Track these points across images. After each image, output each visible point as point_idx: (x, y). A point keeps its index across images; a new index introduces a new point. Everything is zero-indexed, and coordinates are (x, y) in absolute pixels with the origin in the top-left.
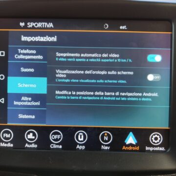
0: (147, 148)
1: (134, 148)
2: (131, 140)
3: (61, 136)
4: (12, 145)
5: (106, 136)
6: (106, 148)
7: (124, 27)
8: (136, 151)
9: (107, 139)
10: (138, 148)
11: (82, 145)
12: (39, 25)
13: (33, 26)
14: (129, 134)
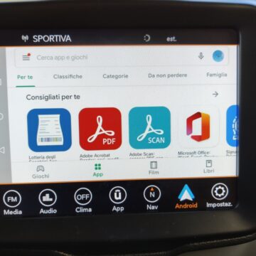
0: (208, 205)
1: (191, 206)
2: (186, 195)
3: (90, 196)
4: (21, 212)
5: (152, 192)
6: (153, 208)
7: (173, 39)
8: (193, 209)
9: (154, 196)
10: (196, 206)
11: (120, 206)
12: (51, 38)
13: (41, 40)
14: (183, 186)
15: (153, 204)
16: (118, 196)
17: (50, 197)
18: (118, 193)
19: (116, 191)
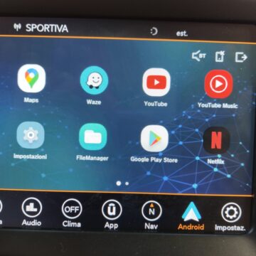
0: (217, 228)
1: (196, 228)
2: (192, 214)
3: (80, 209)
4: (1, 223)
5: (152, 208)
6: (152, 227)
7: (183, 33)
8: (199, 232)
10: (202, 227)
11: (113, 222)
12: (46, 28)
13: (35, 30)
14: (188, 204)
15: (152, 223)
16: (112, 211)
17: (35, 207)
18: (112, 207)
19: (110, 205)
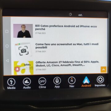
0: (96, 85)
2: (86, 81)
3: (45, 81)
4: (15, 88)
5: (72, 80)
6: (72, 86)
7: (81, 15)
9: (72, 81)
10: (90, 86)
11: (58, 85)
14: (85, 77)
15: (72, 85)
16: (57, 81)
17: (28, 81)
18: (57, 80)
19: (57, 79)
